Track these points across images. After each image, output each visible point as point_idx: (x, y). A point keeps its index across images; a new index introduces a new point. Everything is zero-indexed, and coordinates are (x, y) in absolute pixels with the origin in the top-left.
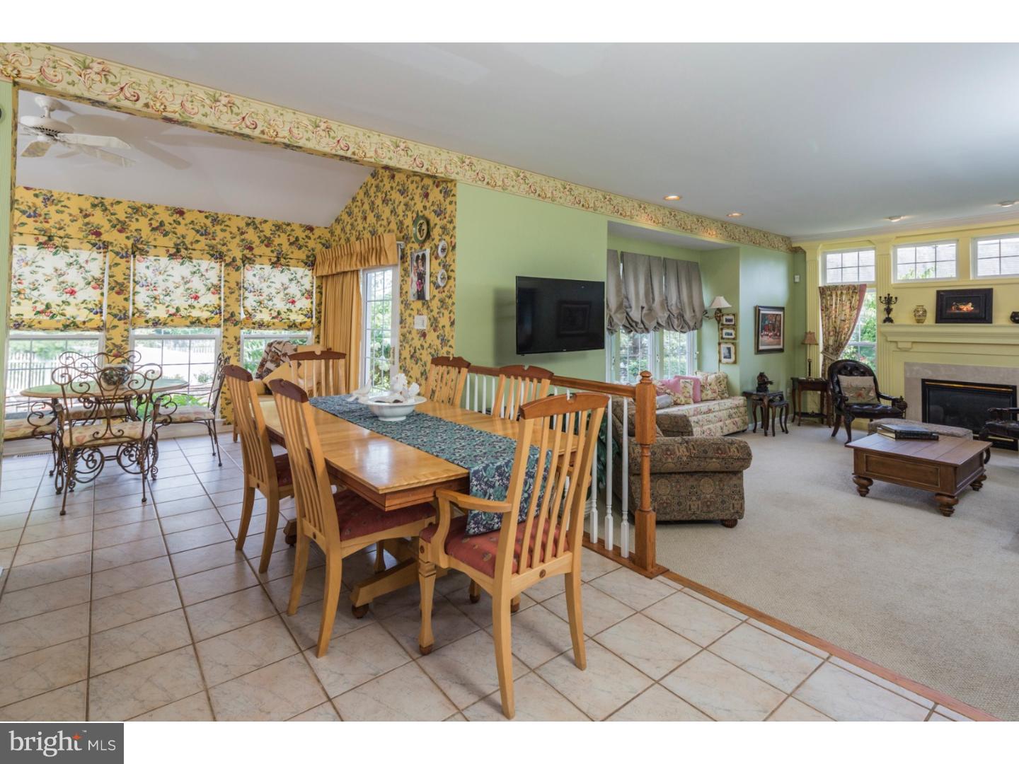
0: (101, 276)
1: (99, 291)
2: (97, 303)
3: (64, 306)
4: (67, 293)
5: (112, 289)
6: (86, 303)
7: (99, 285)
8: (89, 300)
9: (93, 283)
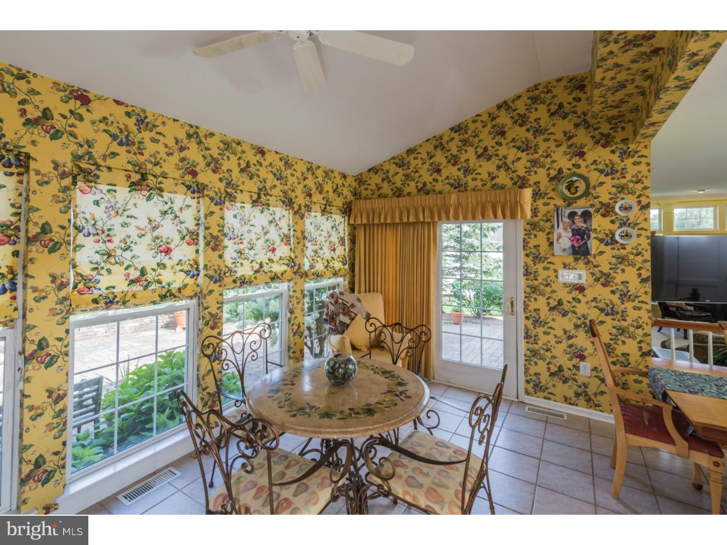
0: (196, 228)
1: (193, 248)
2: (192, 262)
3: (159, 271)
4: (161, 252)
5: (207, 244)
6: (182, 265)
7: (194, 240)
8: (184, 259)
9: (187, 238)
